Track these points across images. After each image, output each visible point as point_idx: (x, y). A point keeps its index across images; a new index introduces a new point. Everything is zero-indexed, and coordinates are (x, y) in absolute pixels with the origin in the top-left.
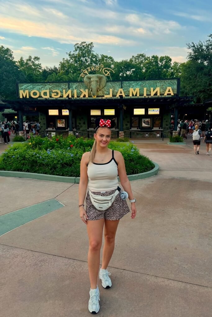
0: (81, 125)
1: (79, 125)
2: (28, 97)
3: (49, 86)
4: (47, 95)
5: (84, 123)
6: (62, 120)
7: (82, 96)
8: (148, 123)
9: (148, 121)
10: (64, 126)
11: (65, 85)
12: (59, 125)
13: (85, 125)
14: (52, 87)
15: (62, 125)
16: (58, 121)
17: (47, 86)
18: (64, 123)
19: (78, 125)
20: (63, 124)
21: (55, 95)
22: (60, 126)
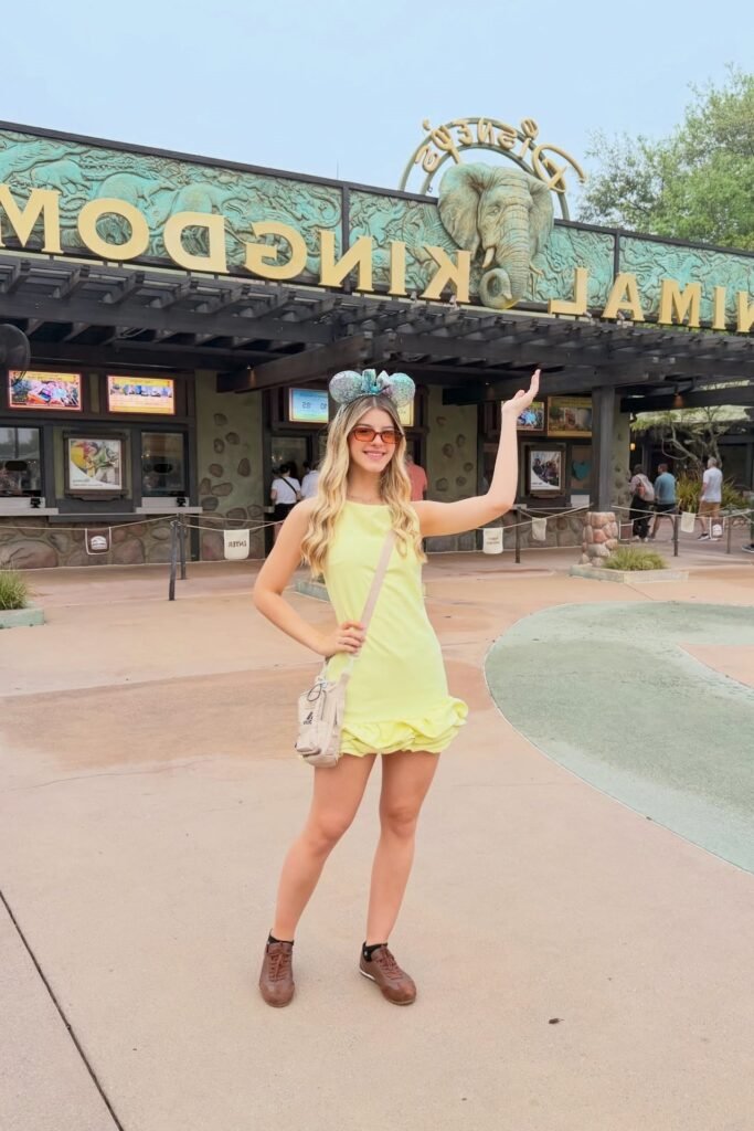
0: (223, 479)
1: (215, 481)
2: (52, 243)
3: (208, 187)
4: (206, 253)
5: (245, 470)
6: (99, 443)
7: (433, 292)
8: (554, 474)
9: (550, 465)
10: (113, 484)
11: (318, 203)
12: (82, 479)
13: (246, 480)
14: (235, 203)
15: (104, 479)
16: (76, 449)
17: (194, 187)
18: (117, 464)
19: (207, 481)
20: (111, 473)
21: (266, 260)
22: (87, 487)
